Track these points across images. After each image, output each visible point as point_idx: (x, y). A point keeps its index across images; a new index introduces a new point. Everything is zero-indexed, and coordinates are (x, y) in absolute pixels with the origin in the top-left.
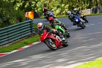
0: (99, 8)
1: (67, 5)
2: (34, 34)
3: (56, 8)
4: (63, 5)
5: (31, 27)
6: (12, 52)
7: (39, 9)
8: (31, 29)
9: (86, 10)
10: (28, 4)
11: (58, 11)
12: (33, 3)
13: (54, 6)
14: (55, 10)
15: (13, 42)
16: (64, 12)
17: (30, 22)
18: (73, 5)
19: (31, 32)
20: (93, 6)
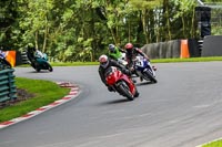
1: (89, 40)
2: (16, 100)
4: (80, 39)
8: (9, 90)
11: (68, 52)
13: (59, 41)
16: (81, 54)
17: (7, 74)
18: (102, 39)
20: (145, 43)
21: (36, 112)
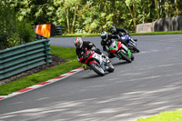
1: (111, 15)
2: (51, 65)
3: (90, 19)
4: (103, 14)
5: (44, 52)
6: (10, 95)
7: (60, 21)
8: (45, 56)
9: (144, 24)
10: (40, 10)
11: (94, 25)
13: (86, 16)
14: (90, 23)
15: (12, 78)
16: (105, 27)
17: (43, 43)
18: (121, 14)
19: (45, 60)
20: (157, 18)
21: (67, 75)
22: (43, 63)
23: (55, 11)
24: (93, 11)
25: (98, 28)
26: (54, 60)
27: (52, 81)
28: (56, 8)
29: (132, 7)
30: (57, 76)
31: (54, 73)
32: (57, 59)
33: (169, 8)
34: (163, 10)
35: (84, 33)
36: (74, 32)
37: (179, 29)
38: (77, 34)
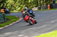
0: (42, 7)
1: (24, 5)
2: (6, 21)
3: (18, 7)
4: (22, 5)
5: (4, 17)
7: (8, 8)
9: (35, 8)
10: (2, 5)
11: (19, 9)
12: (5, 4)
13: (17, 6)
14: (18, 8)
16: (22, 9)
18: (27, 5)
19: (4, 20)
20: (39, 6)
21: (11, 24)
22: (4, 21)
23: (7, 5)
24: (19, 4)
25: (20, 9)
26: (7, 20)
27: (6, 26)
28: (7, 4)
29: (31, 3)
30: (8, 25)
31: (7, 24)
32: (8, 19)
33: (42, 3)
34: (41, 3)
35: (16, 11)
36: (13, 11)
37: (46, 9)
38: (14, 11)
